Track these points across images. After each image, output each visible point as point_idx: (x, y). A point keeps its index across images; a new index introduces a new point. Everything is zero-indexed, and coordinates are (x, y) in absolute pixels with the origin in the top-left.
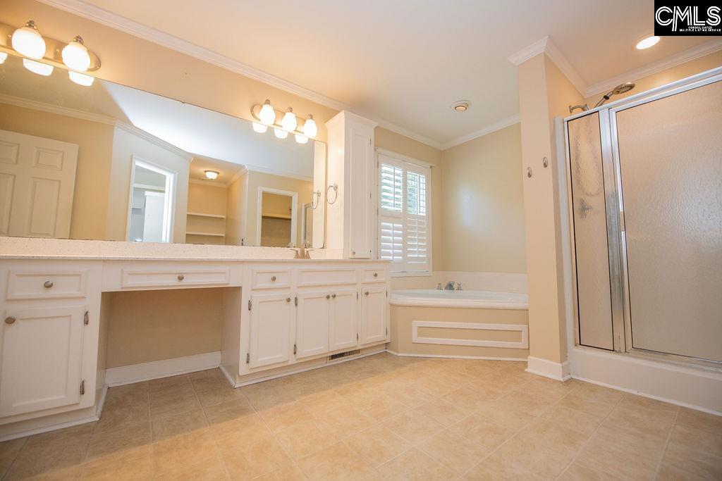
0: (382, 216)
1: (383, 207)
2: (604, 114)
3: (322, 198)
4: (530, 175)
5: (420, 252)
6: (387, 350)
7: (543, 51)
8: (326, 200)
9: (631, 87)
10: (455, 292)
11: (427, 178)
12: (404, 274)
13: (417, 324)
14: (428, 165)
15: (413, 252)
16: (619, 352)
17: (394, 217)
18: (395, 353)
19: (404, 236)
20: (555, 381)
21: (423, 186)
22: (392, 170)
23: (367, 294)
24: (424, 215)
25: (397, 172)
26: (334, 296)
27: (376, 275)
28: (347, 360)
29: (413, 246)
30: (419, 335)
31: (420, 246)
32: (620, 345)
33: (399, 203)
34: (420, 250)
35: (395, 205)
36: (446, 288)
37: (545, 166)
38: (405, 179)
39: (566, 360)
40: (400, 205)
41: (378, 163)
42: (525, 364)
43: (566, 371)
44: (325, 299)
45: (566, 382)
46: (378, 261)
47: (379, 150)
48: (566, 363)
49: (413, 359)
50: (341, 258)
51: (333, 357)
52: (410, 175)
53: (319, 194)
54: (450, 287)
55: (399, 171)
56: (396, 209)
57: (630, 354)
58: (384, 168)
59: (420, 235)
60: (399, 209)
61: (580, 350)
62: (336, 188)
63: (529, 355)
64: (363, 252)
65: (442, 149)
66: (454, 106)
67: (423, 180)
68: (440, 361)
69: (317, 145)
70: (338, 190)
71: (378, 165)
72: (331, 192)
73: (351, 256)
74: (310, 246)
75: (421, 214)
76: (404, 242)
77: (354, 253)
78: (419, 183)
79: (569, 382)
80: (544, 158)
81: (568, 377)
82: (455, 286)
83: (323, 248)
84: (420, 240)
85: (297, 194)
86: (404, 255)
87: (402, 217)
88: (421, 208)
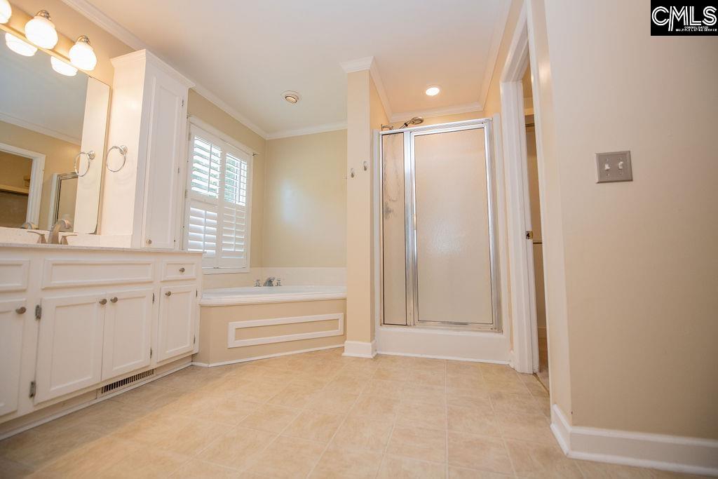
0: (193, 200)
1: (194, 189)
2: (407, 135)
3: (98, 162)
4: (353, 176)
5: (237, 246)
6: (193, 363)
7: (368, 68)
8: (105, 165)
9: (422, 121)
10: (274, 288)
11: (249, 165)
12: (217, 271)
13: (233, 325)
14: (251, 152)
15: (230, 246)
16: (411, 325)
17: (207, 203)
18: (205, 365)
19: (219, 226)
20: (367, 359)
21: (244, 173)
22: (208, 147)
23: (169, 294)
24: (244, 205)
25: (215, 150)
26: (115, 300)
27: (183, 270)
28: (132, 388)
29: (230, 239)
30: (238, 337)
31: (237, 240)
32: (410, 320)
33: (214, 187)
34: (237, 244)
35: (210, 189)
36: (265, 285)
37: (365, 169)
38: (223, 162)
39: (374, 339)
40: (215, 190)
41: (190, 134)
42: (342, 349)
43: (374, 349)
44: (97, 305)
45: (374, 358)
46: (183, 253)
47: (192, 119)
48: (374, 342)
49: (229, 367)
50: (127, 245)
51: (108, 388)
52: (229, 158)
53: (91, 157)
54: (269, 283)
55: (216, 151)
56: (210, 193)
57: (417, 326)
58: (197, 142)
59: (238, 226)
60: (214, 194)
61: (385, 328)
62: (123, 152)
63: (346, 340)
64: (165, 241)
65: (267, 139)
66: (284, 95)
67: (244, 166)
68: (261, 362)
69: (92, 85)
70: (128, 155)
71: (190, 137)
72: (114, 156)
73: (144, 245)
74: (70, 228)
75: (240, 204)
76: (219, 233)
77: (150, 242)
78: (240, 169)
79: (377, 357)
80: (365, 162)
81: (375, 353)
82: (274, 283)
83: (95, 233)
84: (237, 233)
85: (43, 157)
86: (218, 248)
87: (218, 204)
88: (240, 196)
